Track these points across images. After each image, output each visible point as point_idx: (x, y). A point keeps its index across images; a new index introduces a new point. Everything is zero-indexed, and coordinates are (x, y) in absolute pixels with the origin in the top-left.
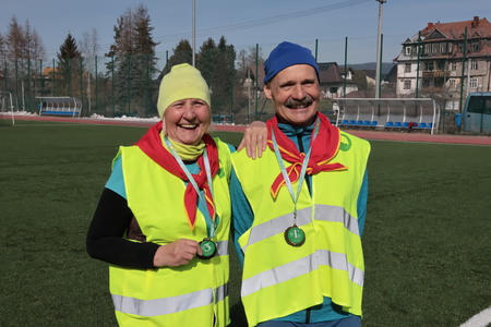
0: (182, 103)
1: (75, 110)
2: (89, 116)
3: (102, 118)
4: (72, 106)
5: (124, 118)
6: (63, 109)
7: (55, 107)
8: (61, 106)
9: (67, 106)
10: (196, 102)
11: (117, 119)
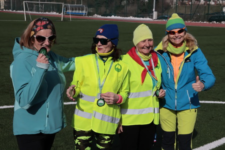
0: (145, 41)
1: (84, 12)
2: (92, 15)
3: (100, 17)
4: (83, 10)
5: (113, 17)
6: (77, 12)
7: (73, 10)
8: (76, 10)
9: (79, 10)
10: (150, 40)
11: (109, 17)
